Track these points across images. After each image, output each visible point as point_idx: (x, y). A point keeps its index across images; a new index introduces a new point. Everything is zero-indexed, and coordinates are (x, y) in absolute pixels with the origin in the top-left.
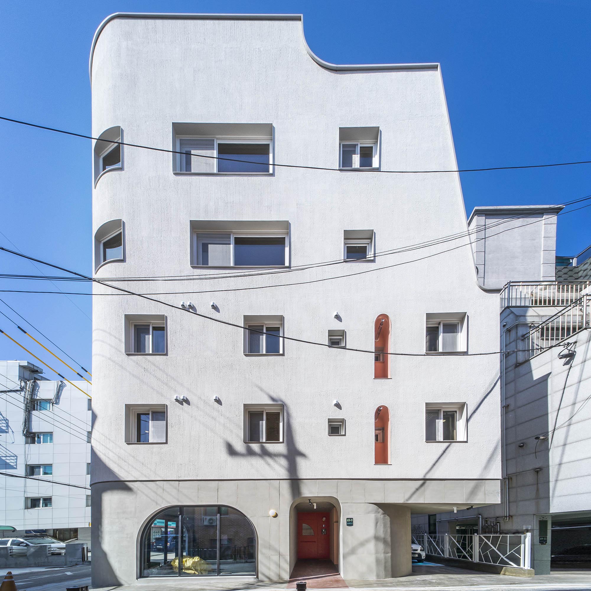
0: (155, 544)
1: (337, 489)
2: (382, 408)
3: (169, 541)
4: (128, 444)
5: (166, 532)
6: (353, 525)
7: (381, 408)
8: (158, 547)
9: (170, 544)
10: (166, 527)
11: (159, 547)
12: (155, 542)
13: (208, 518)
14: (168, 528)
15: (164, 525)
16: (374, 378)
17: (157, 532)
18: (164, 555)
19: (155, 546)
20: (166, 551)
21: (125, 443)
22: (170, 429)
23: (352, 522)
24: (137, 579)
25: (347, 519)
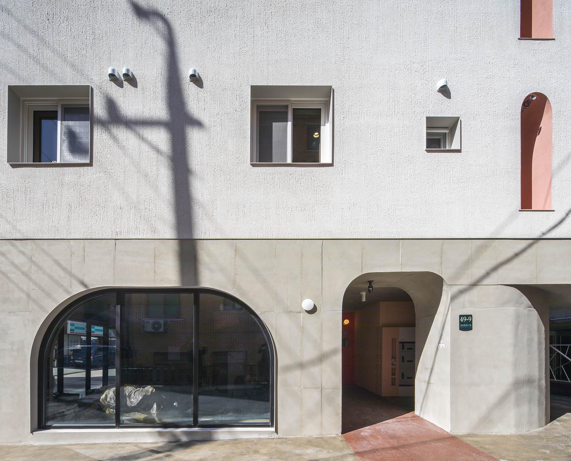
0: (72, 358)
1: (441, 257)
2: (535, 98)
3: (92, 353)
4: (13, 166)
5: (88, 341)
6: (472, 329)
7: (533, 97)
8: (76, 361)
9: (94, 358)
10: (89, 334)
11: (78, 361)
12: (73, 354)
13: (151, 321)
14: (91, 336)
15: (84, 332)
16: (519, 37)
17: (75, 341)
18: (85, 373)
19: (72, 360)
20: (88, 367)
21: (8, 165)
22: (99, 137)
23: (471, 323)
24: (32, 432)
25: (460, 316)
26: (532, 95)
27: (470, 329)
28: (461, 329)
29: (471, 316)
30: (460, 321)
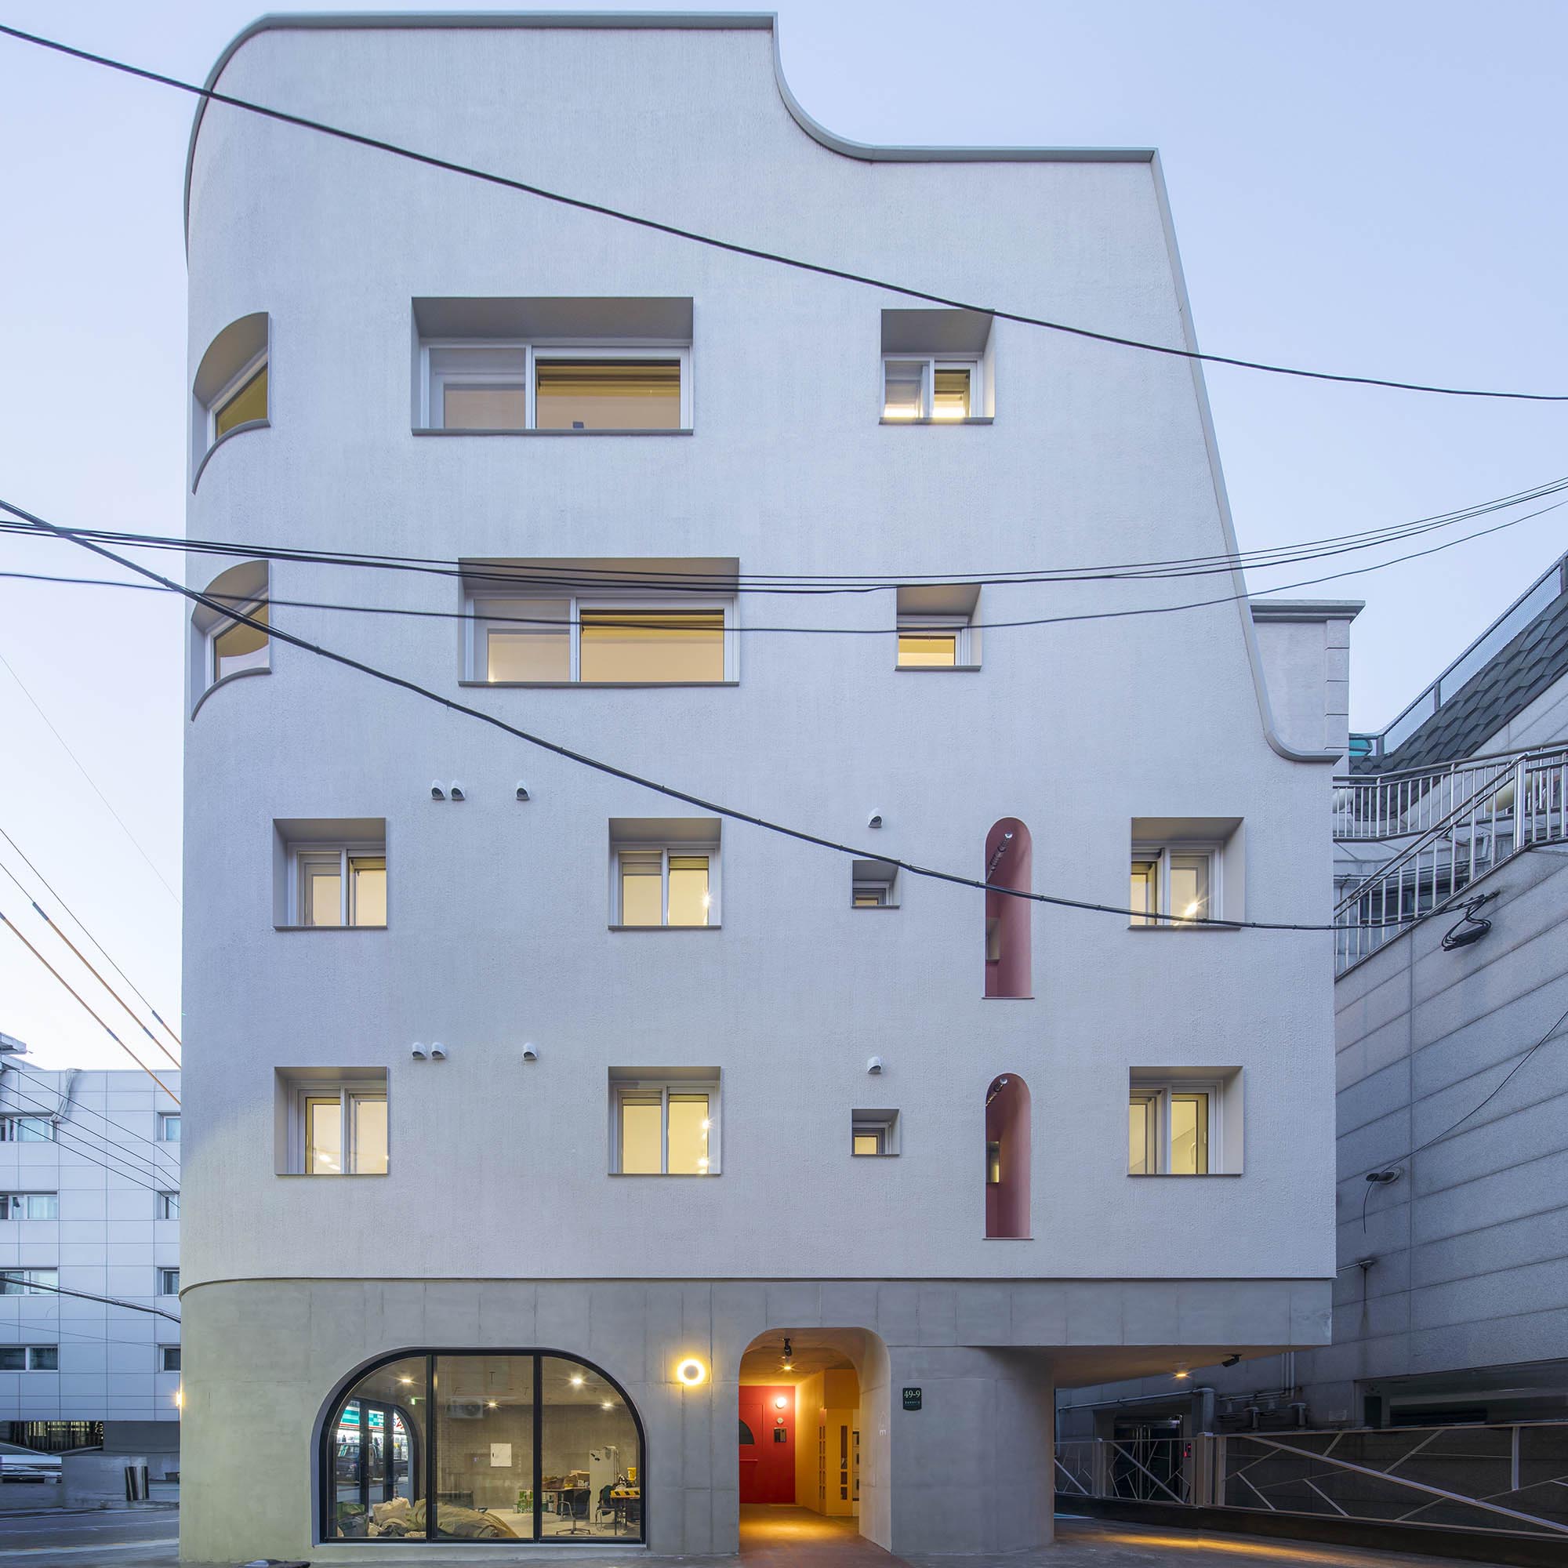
1: (877, 1307)
2: (1006, 1081)
6: (922, 1408)
7: (1003, 1080)
16: (983, 995)
21: (275, 1175)
22: (399, 1138)
23: (920, 1399)
24: (312, 1545)
25: (905, 1390)
26: (1003, 1077)
27: (919, 1407)
28: (906, 1407)
29: (920, 1389)
30: (904, 1398)
